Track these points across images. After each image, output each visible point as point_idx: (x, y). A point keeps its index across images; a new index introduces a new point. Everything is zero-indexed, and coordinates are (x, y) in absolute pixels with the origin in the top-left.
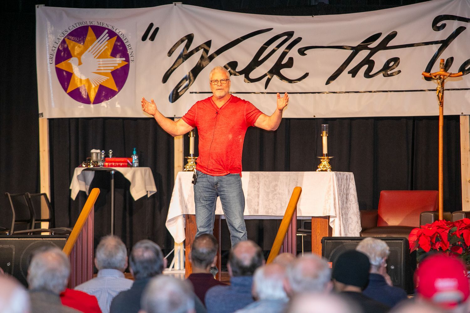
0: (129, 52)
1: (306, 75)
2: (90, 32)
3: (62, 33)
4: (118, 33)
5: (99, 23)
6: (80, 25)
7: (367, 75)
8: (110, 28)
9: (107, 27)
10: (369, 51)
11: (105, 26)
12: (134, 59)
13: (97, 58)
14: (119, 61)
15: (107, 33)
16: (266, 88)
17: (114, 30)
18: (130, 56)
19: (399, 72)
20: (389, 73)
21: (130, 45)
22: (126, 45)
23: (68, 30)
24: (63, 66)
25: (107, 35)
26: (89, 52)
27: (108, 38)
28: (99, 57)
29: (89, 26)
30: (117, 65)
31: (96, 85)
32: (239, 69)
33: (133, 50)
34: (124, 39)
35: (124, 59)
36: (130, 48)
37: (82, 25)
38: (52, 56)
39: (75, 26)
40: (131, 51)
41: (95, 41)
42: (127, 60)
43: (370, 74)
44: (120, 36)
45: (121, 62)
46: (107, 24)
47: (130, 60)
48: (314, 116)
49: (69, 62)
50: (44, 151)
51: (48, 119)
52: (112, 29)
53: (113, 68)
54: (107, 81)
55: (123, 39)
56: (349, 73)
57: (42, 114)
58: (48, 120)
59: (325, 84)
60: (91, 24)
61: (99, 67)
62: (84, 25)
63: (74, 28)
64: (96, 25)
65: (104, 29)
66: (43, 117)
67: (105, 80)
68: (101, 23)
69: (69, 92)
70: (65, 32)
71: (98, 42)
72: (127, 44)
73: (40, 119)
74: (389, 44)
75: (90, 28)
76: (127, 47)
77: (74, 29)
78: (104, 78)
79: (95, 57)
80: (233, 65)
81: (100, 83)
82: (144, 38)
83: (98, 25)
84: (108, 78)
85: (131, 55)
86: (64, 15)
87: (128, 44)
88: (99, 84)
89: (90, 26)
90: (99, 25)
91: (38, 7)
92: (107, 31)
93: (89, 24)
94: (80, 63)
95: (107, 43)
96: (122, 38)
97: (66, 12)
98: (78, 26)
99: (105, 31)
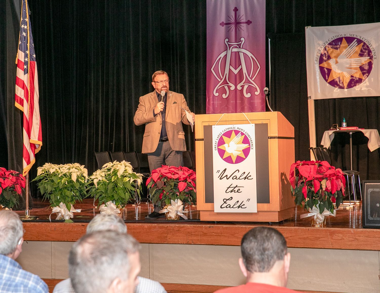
0: (373, 52)
3: (324, 43)
4: (364, 41)
5: (351, 35)
6: (337, 37)
8: (358, 37)
9: (356, 37)
11: (355, 36)
12: (377, 57)
13: (349, 58)
14: (365, 60)
15: (356, 41)
17: (361, 39)
23: (328, 41)
24: (324, 65)
26: (343, 55)
27: (357, 44)
29: (343, 38)
30: (363, 62)
31: (348, 77)
33: (376, 51)
34: (369, 44)
35: (369, 57)
36: (373, 50)
37: (339, 37)
38: (317, 59)
41: (347, 47)
42: (371, 58)
44: (366, 43)
46: (356, 35)
49: (329, 62)
53: (360, 64)
54: (356, 73)
57: (310, 97)
58: (314, 101)
60: (345, 35)
61: (351, 64)
62: (340, 37)
63: (332, 39)
64: (348, 36)
65: (354, 38)
66: (311, 99)
67: (354, 73)
68: (352, 34)
69: (329, 81)
70: (326, 43)
71: (349, 48)
73: (309, 100)
75: (344, 39)
76: (371, 49)
77: (332, 40)
78: (354, 71)
81: (351, 75)
84: (358, 71)
85: (374, 55)
86: (326, 32)
87: (372, 47)
89: (344, 37)
90: (351, 36)
91: (307, 28)
92: (356, 40)
93: (343, 36)
97: (327, 29)
98: (335, 38)
99: (354, 40)
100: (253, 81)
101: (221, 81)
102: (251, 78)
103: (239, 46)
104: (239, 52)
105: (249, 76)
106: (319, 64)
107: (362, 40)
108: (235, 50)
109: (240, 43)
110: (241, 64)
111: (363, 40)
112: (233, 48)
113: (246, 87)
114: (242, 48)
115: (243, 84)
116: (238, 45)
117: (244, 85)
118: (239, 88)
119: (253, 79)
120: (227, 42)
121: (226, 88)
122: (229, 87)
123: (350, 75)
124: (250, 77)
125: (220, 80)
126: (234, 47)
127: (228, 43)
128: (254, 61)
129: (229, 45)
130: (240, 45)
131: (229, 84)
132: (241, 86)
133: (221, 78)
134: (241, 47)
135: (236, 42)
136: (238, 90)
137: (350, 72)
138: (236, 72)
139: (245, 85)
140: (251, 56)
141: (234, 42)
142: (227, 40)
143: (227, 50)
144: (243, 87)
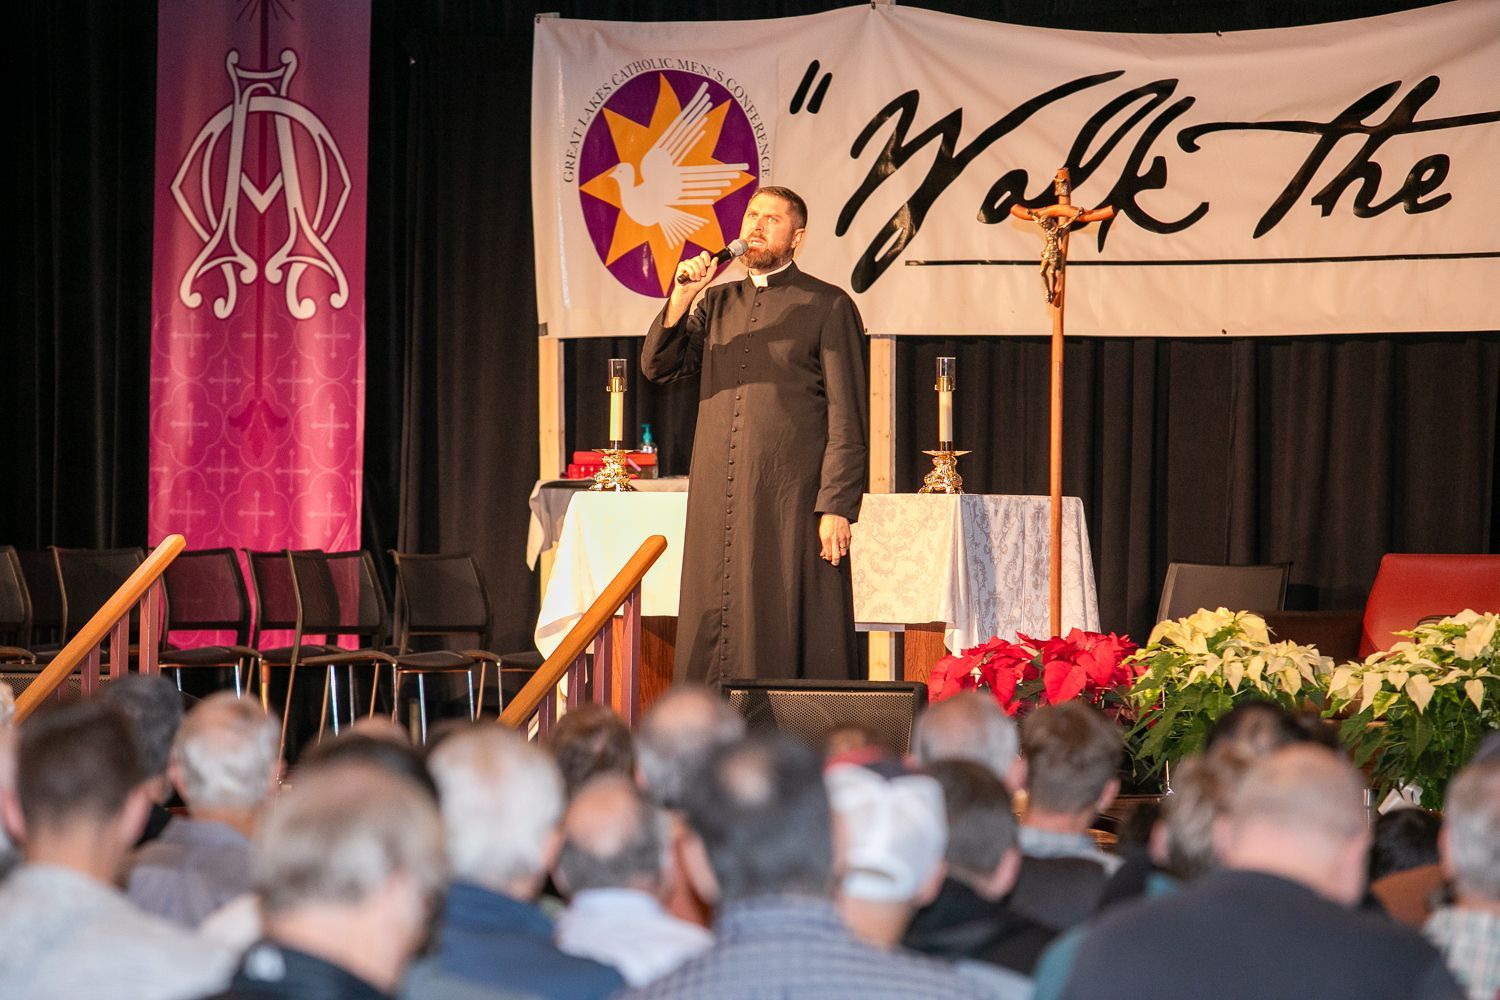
0: (760, 144)
1: (1203, 209)
2: (666, 89)
3: (597, 93)
4: (732, 92)
5: (684, 63)
6: (639, 68)
7: (1363, 208)
8: (713, 76)
9: (705, 75)
10: (1365, 138)
11: (698, 71)
12: (771, 168)
13: (681, 165)
14: (732, 174)
15: (707, 92)
16: (1101, 248)
17: (723, 84)
18: (760, 157)
19: (1447, 198)
20: (1421, 200)
21: (760, 127)
22: (753, 126)
23: (610, 84)
24: (597, 187)
25: (708, 96)
26: (661, 147)
27: (710, 105)
28: (684, 164)
29: (659, 72)
30: (728, 184)
31: (677, 243)
32: (1030, 193)
33: (769, 139)
34: (747, 108)
35: (746, 166)
36: (761, 133)
37: (645, 71)
38: (571, 160)
39: (628, 73)
40: (763, 143)
41: (676, 116)
42: (754, 170)
43: (1372, 205)
44: (738, 100)
45: (737, 175)
46: (704, 67)
47: (761, 169)
48: (1224, 332)
49: (612, 175)
50: (550, 431)
51: (560, 340)
52: (718, 80)
53: (719, 194)
54: (704, 229)
55: (745, 110)
56: (1315, 201)
57: (545, 325)
58: (562, 344)
59: (1252, 235)
60: (664, 65)
61: (685, 190)
63: (625, 78)
64: (676, 68)
65: (701, 79)
66: (547, 334)
67: (697, 228)
68: (687, 63)
69: (613, 260)
70: (604, 91)
71: (685, 118)
72: (753, 124)
73: (542, 339)
74: (1420, 116)
75: (664, 79)
76: (755, 131)
77: (626, 80)
78: (696, 222)
79: (674, 162)
80: (1016, 180)
81: (687, 236)
82: (795, 107)
83: (682, 70)
84: (707, 222)
85: (764, 156)
86: (601, 43)
87: (757, 123)
88: (683, 241)
89: (664, 72)
90: (685, 70)
91: (539, 21)
92: (705, 85)
93: (658, 67)
94: (639, 180)
95: (706, 119)
96: (742, 105)
97: (603, 34)
98: (636, 74)
99: (700, 85)
100: (326, 245)
101: (210, 241)
102: (319, 234)
103: (275, 88)
104: (278, 117)
105: (311, 224)
106: (581, 184)
107: (725, 86)
108: (261, 104)
109: (279, 73)
110: (280, 170)
111: (730, 88)
112: (253, 94)
113: (297, 271)
114: (287, 98)
115: (290, 255)
116: (273, 82)
117: (290, 264)
118: (273, 274)
119: (325, 237)
120: (235, 66)
121: (228, 270)
122: (238, 268)
123: (683, 235)
124: (316, 226)
125: (206, 237)
126: (258, 92)
127: (236, 73)
128: (330, 157)
129: (240, 79)
130: (278, 81)
131: (234, 255)
132: (280, 268)
133: (211, 227)
134: (283, 93)
135: (264, 69)
136: (269, 282)
137: (683, 226)
138: (262, 202)
139: (294, 266)
140: (320, 136)
141: (257, 67)
142: (233, 57)
143: (233, 102)
144: (285, 268)
